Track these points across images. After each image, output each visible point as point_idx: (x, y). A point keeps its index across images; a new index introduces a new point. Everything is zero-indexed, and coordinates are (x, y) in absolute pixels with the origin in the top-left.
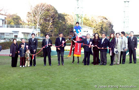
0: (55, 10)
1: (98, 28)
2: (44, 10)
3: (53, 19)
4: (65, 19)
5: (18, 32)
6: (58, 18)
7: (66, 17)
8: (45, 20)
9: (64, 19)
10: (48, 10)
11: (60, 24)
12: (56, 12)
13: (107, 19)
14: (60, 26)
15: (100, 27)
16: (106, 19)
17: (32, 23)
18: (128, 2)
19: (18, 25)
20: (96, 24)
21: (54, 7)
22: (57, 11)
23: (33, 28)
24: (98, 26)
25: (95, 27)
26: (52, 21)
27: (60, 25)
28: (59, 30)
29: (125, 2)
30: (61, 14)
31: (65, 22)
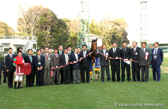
0: (53, 15)
1: (109, 36)
2: (39, 15)
3: (52, 27)
4: (66, 27)
5: (9, 44)
6: (57, 24)
7: (67, 24)
8: (42, 28)
10: (45, 15)
11: (61, 33)
12: (55, 17)
14: (61, 35)
15: (111, 35)
16: (118, 24)
17: (25, 32)
18: (146, 2)
19: (8, 36)
20: (106, 31)
21: (52, 12)
22: (56, 16)
23: (28, 39)
24: (108, 34)
25: (104, 36)
26: (50, 29)
28: (60, 40)
29: (142, 2)
30: (61, 20)
31: (66, 30)
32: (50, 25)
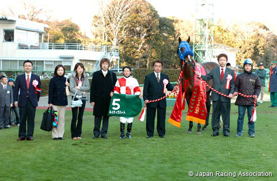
0: (152, 10)
1: (248, 48)
2: (128, 10)
3: (148, 31)
4: (174, 30)
5: (73, 58)
6: (160, 27)
7: (177, 26)
8: (132, 31)
9: (172, 30)
10: (137, 11)
11: (164, 41)
12: (154, 14)
13: (267, 29)
14: (164, 45)
15: (253, 46)
16: (265, 28)
17: (103, 38)
19: (72, 45)
20: (244, 39)
21: (150, 4)
22: (156, 12)
23: (105, 50)
24: (246, 44)
25: (240, 47)
26: (145, 34)
27: (164, 43)
28: (162, 53)
30: (165, 19)
31: (174, 36)
32: (146, 27)
